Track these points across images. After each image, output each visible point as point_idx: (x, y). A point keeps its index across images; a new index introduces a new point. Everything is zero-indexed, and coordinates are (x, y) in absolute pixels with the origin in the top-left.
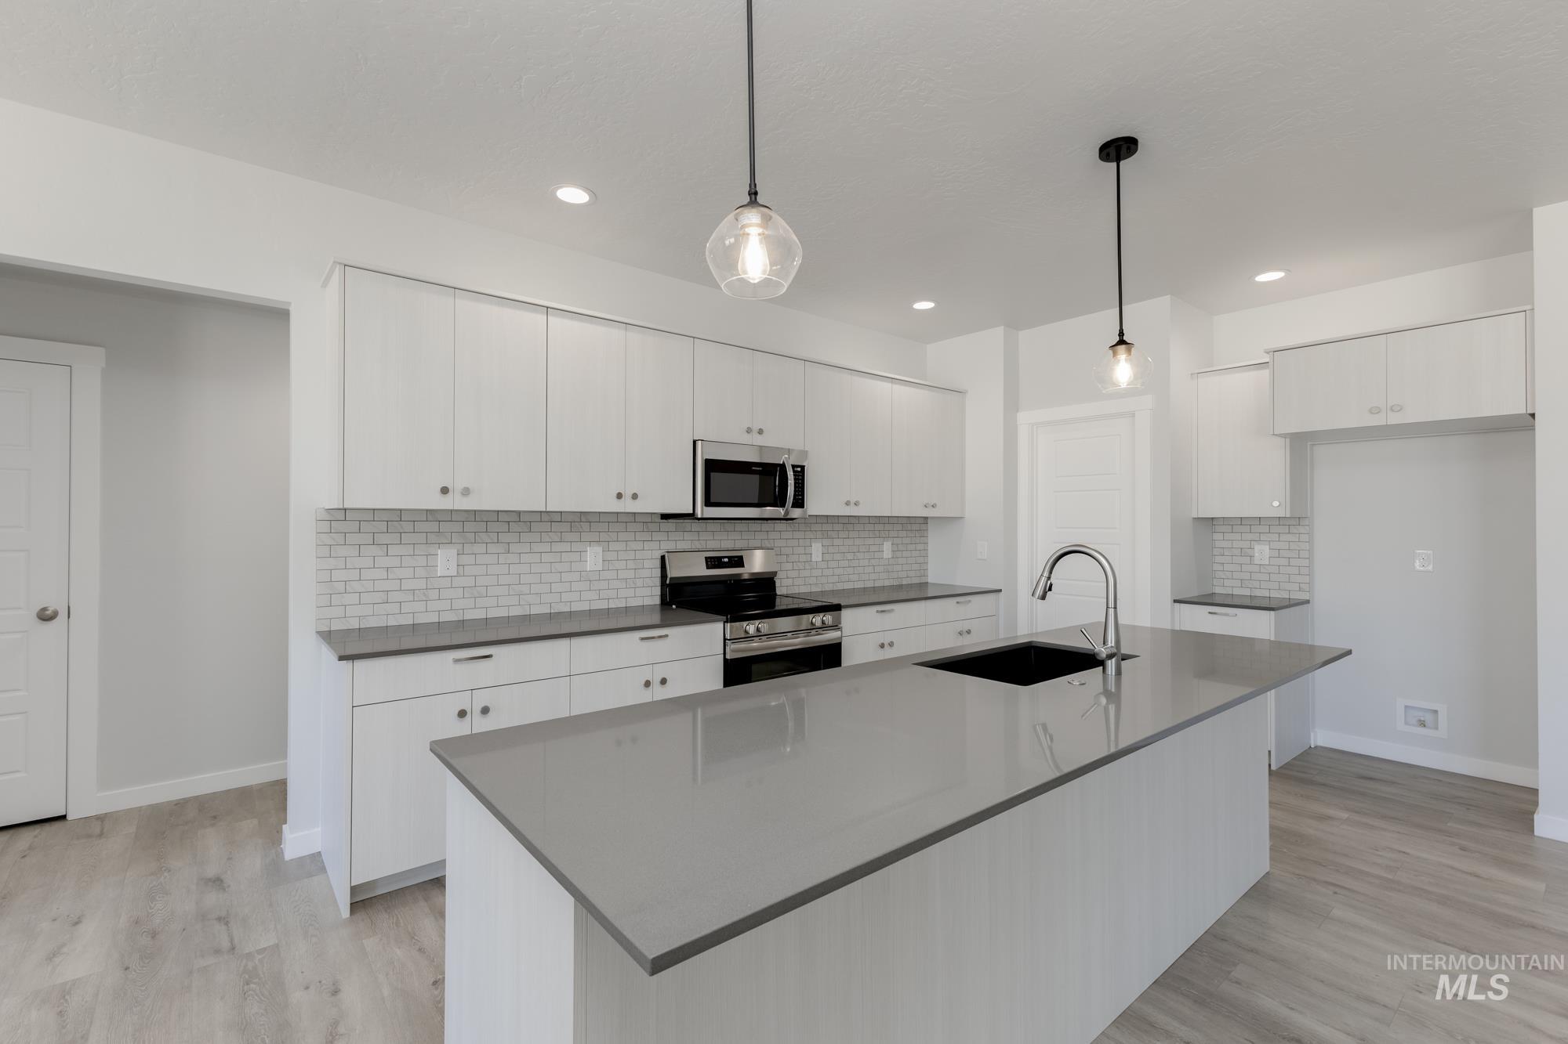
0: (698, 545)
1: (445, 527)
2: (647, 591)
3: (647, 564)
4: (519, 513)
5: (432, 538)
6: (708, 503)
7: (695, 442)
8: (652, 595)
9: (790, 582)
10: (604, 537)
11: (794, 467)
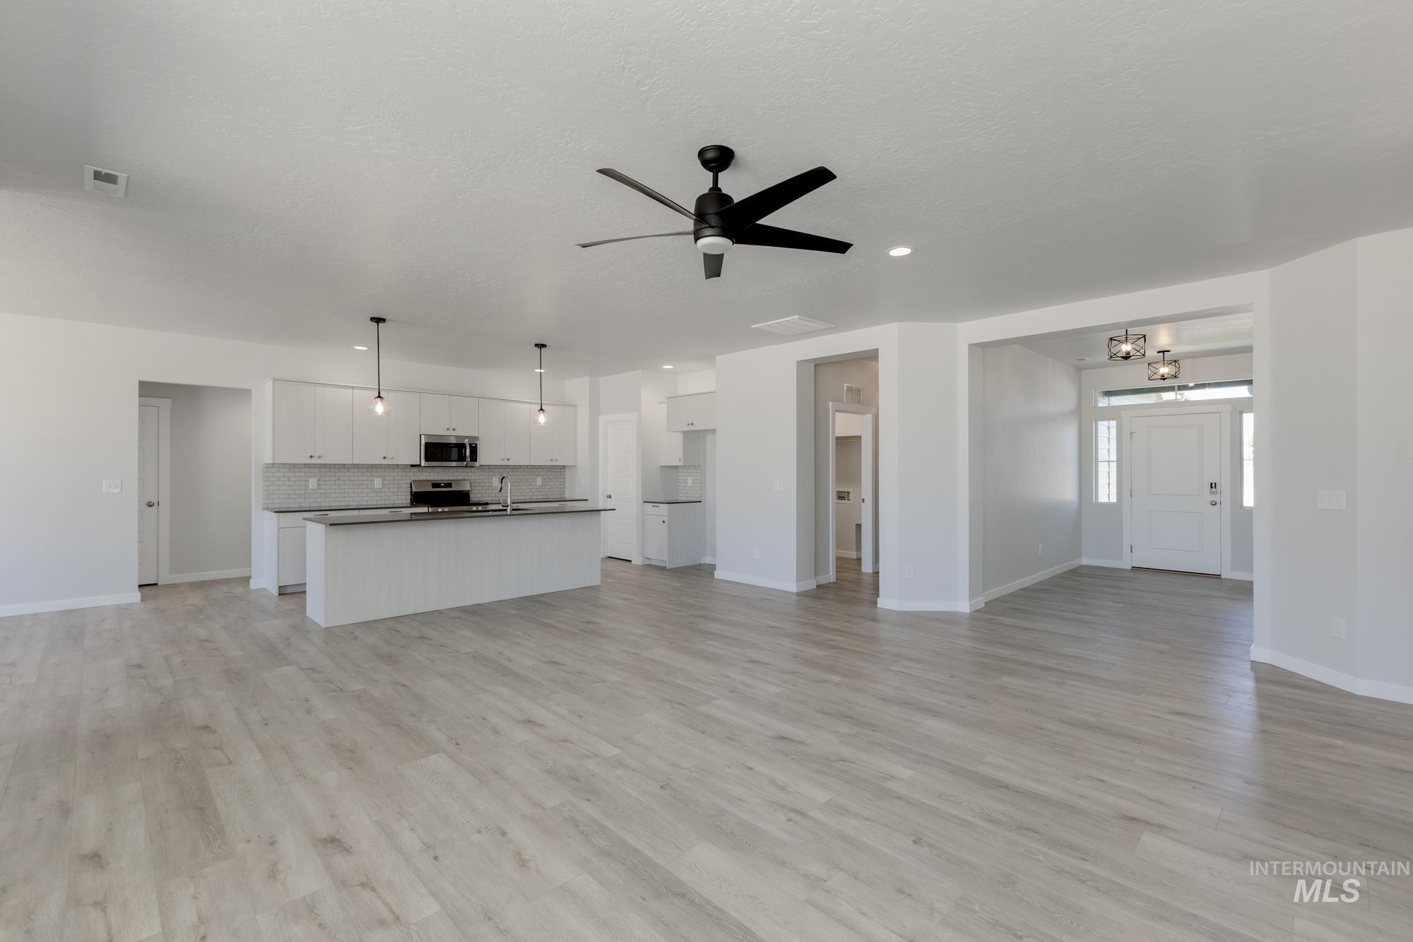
0: (429, 478)
1: (312, 470)
2: (404, 498)
3: (404, 486)
4: (344, 465)
5: (307, 474)
6: (426, 460)
7: (420, 435)
8: (407, 499)
9: (480, 495)
10: (383, 474)
11: (470, 445)
